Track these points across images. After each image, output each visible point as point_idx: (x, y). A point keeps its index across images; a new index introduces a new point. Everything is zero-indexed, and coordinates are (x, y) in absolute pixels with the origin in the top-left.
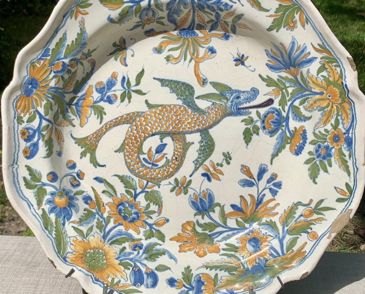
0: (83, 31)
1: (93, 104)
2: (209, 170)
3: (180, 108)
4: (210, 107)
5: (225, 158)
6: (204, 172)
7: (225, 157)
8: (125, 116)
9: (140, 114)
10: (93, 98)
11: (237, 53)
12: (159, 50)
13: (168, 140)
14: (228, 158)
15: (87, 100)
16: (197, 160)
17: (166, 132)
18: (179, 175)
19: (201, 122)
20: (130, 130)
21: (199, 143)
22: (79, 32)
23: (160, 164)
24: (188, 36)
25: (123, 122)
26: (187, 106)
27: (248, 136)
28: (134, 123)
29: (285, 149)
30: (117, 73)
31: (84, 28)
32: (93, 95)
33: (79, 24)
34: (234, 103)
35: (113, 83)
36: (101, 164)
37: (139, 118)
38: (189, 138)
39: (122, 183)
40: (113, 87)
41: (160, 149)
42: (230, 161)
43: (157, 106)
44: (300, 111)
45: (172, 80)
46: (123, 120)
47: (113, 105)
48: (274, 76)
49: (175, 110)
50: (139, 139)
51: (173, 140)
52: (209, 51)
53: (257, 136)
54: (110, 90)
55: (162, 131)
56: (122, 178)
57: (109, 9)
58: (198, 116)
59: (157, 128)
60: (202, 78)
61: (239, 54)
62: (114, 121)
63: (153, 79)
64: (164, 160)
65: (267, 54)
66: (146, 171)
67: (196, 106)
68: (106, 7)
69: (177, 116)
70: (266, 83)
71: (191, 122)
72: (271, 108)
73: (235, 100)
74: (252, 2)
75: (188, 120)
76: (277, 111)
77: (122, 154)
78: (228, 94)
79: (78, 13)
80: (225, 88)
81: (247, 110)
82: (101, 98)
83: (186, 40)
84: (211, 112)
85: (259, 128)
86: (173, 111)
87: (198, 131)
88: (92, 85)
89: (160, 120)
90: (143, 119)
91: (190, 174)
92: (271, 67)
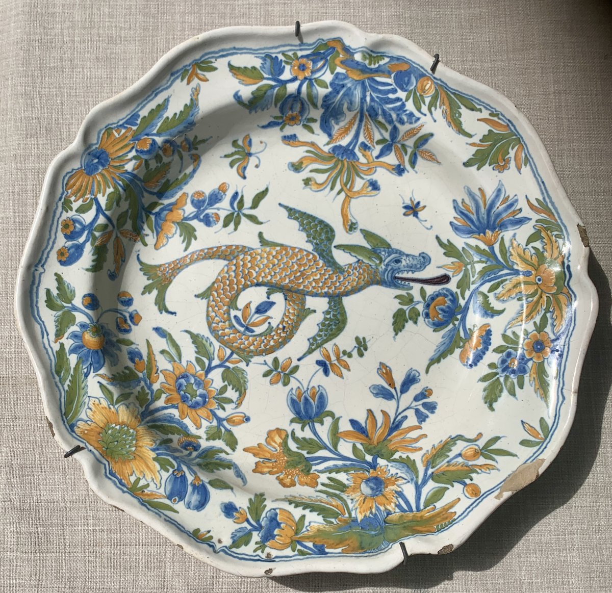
0: (193, 104)
1: (182, 220)
2: (329, 357)
3: (308, 255)
4: (353, 265)
5: (357, 346)
6: (321, 358)
7: (357, 344)
8: (223, 248)
9: (246, 250)
10: (184, 213)
11: (411, 198)
12: (296, 167)
13: (278, 298)
14: (362, 346)
15: (175, 212)
16: (314, 338)
17: (277, 286)
18: (282, 354)
19: (333, 283)
20: (226, 269)
21: (323, 313)
22: (188, 104)
23: (258, 330)
24: (345, 157)
25: (219, 255)
26: (319, 254)
27: (399, 322)
28: (234, 261)
29: (453, 355)
30: (229, 185)
31: (197, 99)
32: (185, 208)
33: (190, 92)
34: (389, 268)
35: (219, 197)
36: (170, 310)
37: (243, 255)
38: (311, 302)
39: (193, 346)
40: (217, 203)
41: (263, 308)
42: (364, 351)
43: (275, 245)
44: (488, 301)
45: (305, 213)
46: (220, 254)
47: (211, 228)
48: (460, 242)
49: (299, 257)
50: (235, 286)
51: (286, 299)
52: (369, 186)
53: (414, 326)
54: (211, 206)
55: (272, 283)
56: (196, 339)
57: (239, 82)
58: (331, 273)
59: (265, 276)
60: (351, 220)
61: (413, 199)
62: (206, 251)
63: (278, 206)
64: (266, 326)
65: (455, 207)
66: (234, 335)
67: (332, 258)
68: (237, 78)
69: (300, 265)
70: (444, 251)
71: (319, 279)
72: (444, 288)
73: (393, 264)
74: (449, 120)
75: (316, 275)
76: (452, 294)
77: (205, 301)
78: (383, 253)
79: (194, 76)
80: (381, 243)
81: (407, 283)
82: (195, 215)
83: (340, 162)
84: (352, 272)
85: (419, 313)
86: (297, 256)
87: (326, 295)
88: (188, 194)
89: (274, 265)
90: (249, 258)
91: (298, 357)
92: (456, 229)
